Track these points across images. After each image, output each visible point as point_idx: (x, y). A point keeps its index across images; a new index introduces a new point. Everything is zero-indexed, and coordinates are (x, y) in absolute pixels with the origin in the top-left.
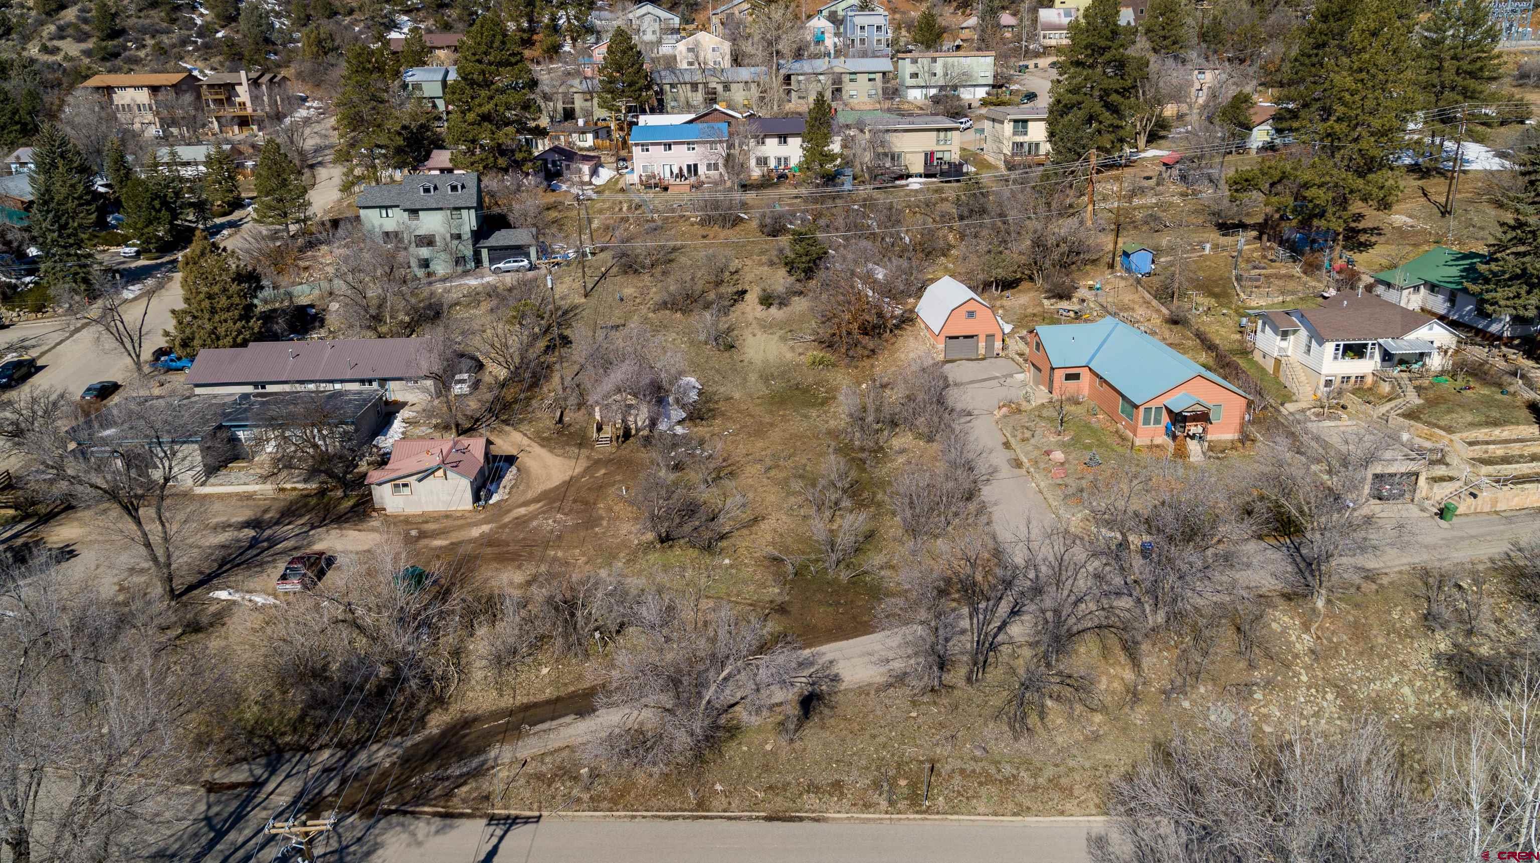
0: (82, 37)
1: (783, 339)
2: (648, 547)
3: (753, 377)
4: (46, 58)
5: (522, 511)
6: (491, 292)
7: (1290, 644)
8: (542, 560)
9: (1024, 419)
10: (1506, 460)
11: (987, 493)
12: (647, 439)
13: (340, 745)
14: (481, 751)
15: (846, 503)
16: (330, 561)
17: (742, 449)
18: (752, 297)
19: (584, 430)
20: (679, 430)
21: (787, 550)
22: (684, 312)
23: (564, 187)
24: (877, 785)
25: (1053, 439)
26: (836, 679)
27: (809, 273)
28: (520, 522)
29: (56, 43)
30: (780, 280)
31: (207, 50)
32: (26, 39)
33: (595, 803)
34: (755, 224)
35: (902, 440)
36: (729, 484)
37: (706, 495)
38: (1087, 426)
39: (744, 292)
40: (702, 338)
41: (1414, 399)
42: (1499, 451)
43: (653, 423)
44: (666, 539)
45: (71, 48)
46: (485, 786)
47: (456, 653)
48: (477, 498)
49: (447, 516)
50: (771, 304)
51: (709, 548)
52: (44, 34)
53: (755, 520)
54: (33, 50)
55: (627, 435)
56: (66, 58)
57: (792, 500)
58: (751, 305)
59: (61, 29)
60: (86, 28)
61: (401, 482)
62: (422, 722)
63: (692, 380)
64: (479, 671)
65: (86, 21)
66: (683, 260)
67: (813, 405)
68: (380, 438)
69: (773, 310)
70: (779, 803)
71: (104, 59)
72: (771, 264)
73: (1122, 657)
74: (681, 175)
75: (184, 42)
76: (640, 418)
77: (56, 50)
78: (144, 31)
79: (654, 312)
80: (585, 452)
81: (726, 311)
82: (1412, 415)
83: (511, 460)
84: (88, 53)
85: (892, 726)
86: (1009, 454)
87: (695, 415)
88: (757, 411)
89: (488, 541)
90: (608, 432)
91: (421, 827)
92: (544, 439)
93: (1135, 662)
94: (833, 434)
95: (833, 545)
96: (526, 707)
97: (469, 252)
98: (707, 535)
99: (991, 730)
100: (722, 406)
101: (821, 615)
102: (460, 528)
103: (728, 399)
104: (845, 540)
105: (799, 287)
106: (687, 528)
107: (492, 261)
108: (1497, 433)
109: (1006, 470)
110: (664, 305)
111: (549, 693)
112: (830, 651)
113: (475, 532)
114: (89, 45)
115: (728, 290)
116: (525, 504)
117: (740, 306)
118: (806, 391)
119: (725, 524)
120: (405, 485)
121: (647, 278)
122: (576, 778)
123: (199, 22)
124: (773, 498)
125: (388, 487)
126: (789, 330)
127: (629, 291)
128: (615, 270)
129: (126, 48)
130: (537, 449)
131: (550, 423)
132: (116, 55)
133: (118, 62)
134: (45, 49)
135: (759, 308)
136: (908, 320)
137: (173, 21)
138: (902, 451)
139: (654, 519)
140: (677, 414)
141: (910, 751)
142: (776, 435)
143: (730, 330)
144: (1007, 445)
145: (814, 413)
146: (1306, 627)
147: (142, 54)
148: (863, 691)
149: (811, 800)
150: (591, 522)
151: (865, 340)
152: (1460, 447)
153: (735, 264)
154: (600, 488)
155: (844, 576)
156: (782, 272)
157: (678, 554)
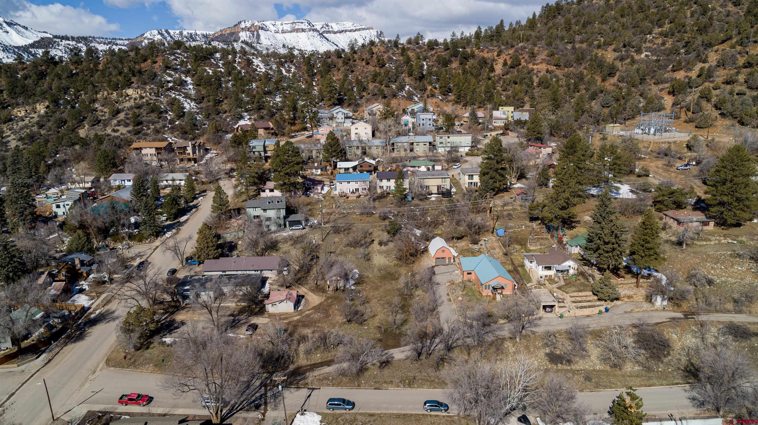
0: (127, 125)
1: (386, 257)
2: (344, 323)
3: (376, 270)
4: (114, 134)
5: (308, 312)
6: (291, 238)
7: (509, 350)
8: (315, 326)
9: (454, 286)
10: (580, 302)
11: (440, 309)
12: (343, 291)
13: (268, 372)
14: (304, 374)
15: (400, 311)
16: (257, 326)
17: (371, 294)
18: (376, 243)
19: (324, 287)
20: (353, 288)
21: (383, 324)
22: (354, 247)
23: (312, 195)
24: (401, 382)
25: (461, 293)
26: (393, 357)
27: (394, 234)
28: (308, 316)
29: (117, 128)
30: (385, 236)
31: (173, 129)
32: (105, 126)
33: (333, 385)
34: (377, 215)
35: (419, 292)
36: (367, 305)
37: (361, 308)
38: (471, 289)
39: (373, 240)
40: (360, 256)
41: (562, 283)
42: (580, 299)
43: (345, 286)
44: (349, 321)
45: (123, 130)
46: (306, 381)
47: (296, 350)
48: (295, 308)
49: (287, 314)
50: (382, 245)
51: (361, 324)
52: (113, 124)
53: (374, 316)
54: (109, 131)
55: (337, 289)
56: (122, 134)
57: (385, 310)
58: (375, 245)
59: (119, 122)
60: (128, 121)
61: (274, 304)
62: (288, 367)
63: (356, 271)
64: (302, 355)
65: (128, 119)
66: (354, 229)
67: (394, 280)
68: (263, 290)
69: (383, 247)
70: (377, 385)
71: (135, 134)
72: (383, 230)
73: (466, 353)
74: (353, 192)
75: (164, 126)
76: (341, 284)
77: (117, 131)
78: (149, 122)
79: (345, 247)
80: (324, 294)
81: (367, 247)
82: (559, 288)
83: (303, 297)
84: (129, 132)
85: (406, 369)
86: (448, 297)
87: (357, 283)
88: (376, 281)
89: (299, 321)
90: (331, 289)
91: (292, 390)
92: (312, 290)
93: (469, 354)
94: (398, 290)
95: (395, 323)
96: (315, 364)
97: (282, 223)
98: (361, 320)
99: (430, 370)
100: (366, 280)
101: (390, 342)
102: (291, 317)
103: (368, 277)
104: (398, 322)
105: (391, 239)
106: (355, 318)
107: (290, 226)
108: (580, 294)
109: (446, 302)
110: (348, 245)
111: (320, 361)
112: (392, 351)
113: (295, 318)
114: (130, 128)
115: (369, 240)
116: (309, 310)
117: (372, 245)
118: (392, 275)
119: (365, 316)
121: (342, 235)
122: (329, 380)
123: (169, 118)
124: (379, 309)
125: (270, 305)
126: (387, 254)
127: (336, 240)
128: (332, 232)
129: (143, 130)
130: (310, 293)
131: (314, 285)
132: (139, 132)
133: (140, 135)
134: (114, 131)
135: (378, 246)
136: (426, 250)
137: (160, 118)
138: (418, 296)
139: (346, 316)
140: (352, 282)
141: (409, 374)
142: (381, 290)
143: (369, 254)
144: (448, 294)
145: (394, 282)
146: (514, 346)
147: (149, 132)
148: (399, 360)
149: (385, 385)
150: (328, 316)
151: (411, 258)
152: (569, 298)
153: (371, 230)
154: (330, 306)
155: (398, 332)
156: (386, 234)
157: (353, 325)
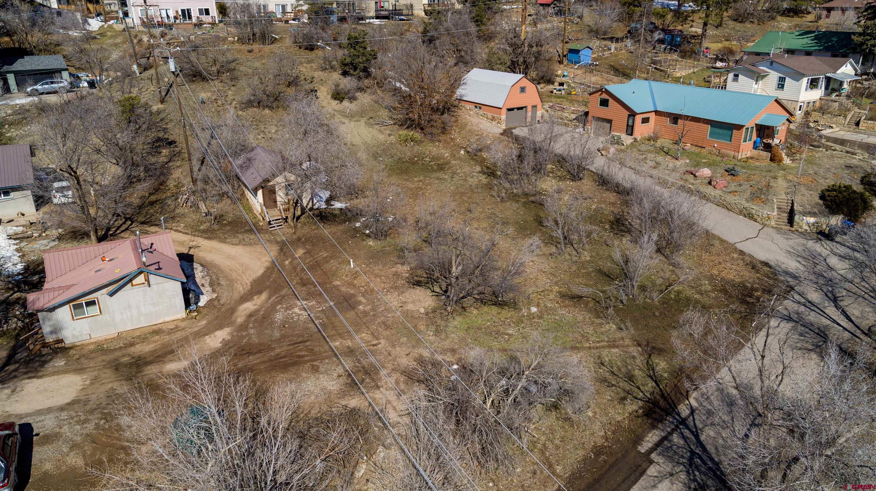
1: (369, 125)
3: (362, 156)
9: (632, 154)
18: (323, 95)
20: (339, 204)
22: (271, 108)
25: (678, 163)
30: (340, 81)
34: (288, 42)
35: (547, 184)
38: (686, 152)
39: (315, 90)
48: (187, 302)
50: (343, 98)
58: (326, 101)
61: (83, 301)
66: (243, 69)
69: (347, 103)
72: (323, 69)
74: (177, 17)
79: (242, 110)
88: (393, 181)
89: (240, 348)
92: (204, 231)
105: (357, 85)
107: (22, 85)
110: (249, 104)
116: (247, 297)
117: (317, 102)
120: (89, 304)
121: (217, 84)
125: (64, 312)
126: (369, 117)
127: (205, 95)
130: (205, 243)
135: (334, 103)
145: (444, 176)
150: (345, 302)
154: (316, 267)
156: (337, 75)
157: (478, 314)
